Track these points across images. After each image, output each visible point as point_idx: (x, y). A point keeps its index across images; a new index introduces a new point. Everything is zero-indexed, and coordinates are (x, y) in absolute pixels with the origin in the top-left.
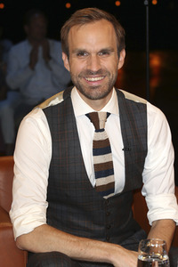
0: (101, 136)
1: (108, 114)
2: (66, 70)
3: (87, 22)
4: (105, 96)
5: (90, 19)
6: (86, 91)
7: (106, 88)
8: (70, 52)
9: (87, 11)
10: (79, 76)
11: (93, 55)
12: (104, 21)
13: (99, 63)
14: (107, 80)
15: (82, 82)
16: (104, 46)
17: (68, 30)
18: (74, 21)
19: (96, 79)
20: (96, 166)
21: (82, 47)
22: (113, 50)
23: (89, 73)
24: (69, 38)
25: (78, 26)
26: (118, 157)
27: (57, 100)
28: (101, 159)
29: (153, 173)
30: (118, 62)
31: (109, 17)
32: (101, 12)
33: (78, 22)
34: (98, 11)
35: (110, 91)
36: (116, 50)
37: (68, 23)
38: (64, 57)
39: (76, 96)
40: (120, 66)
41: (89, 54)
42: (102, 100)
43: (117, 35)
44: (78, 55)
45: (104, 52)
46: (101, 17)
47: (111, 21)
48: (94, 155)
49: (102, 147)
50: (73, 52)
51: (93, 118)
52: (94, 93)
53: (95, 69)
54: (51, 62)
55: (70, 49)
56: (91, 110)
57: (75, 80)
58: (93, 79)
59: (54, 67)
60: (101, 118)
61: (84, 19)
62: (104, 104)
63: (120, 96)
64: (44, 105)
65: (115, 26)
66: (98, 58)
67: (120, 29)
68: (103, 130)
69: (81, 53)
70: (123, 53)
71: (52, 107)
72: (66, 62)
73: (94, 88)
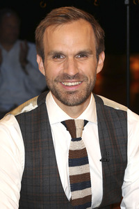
0: (77, 146)
1: (86, 122)
2: (42, 74)
3: (64, 22)
4: (82, 102)
5: (67, 19)
6: (63, 96)
7: (84, 94)
8: (46, 54)
9: (63, 10)
10: (55, 81)
11: (71, 58)
12: (82, 21)
13: (76, 67)
14: (85, 85)
15: (58, 86)
16: (82, 48)
17: (44, 31)
18: (50, 21)
19: (73, 84)
20: (72, 178)
21: (59, 49)
22: (91, 52)
23: (66, 77)
24: (45, 39)
25: (54, 27)
26: (95, 168)
27: (31, 106)
28: (77, 170)
29: (133, 186)
30: (96, 65)
31: (88, 16)
32: (78, 11)
33: (54, 22)
34: (76, 10)
35: (88, 97)
36: (95, 52)
37: (43, 23)
38: (39, 59)
39: (51, 102)
40: (99, 69)
41: (66, 56)
42: (79, 107)
43: (96, 36)
44: (54, 57)
45: (82, 54)
46: (79, 17)
47: (89, 20)
48: (70, 166)
49: (78, 158)
50: (49, 54)
51: (69, 125)
52: (71, 98)
53: (72, 73)
54: (28, 67)
55: (45, 51)
56: (67, 117)
57: (51, 85)
58: (70, 84)
59: (31, 72)
60: (78, 126)
61: (60, 18)
62: (81, 111)
63: (99, 102)
64: (17, 112)
65: (94, 27)
66: (75, 61)
67: (99, 30)
68: (80, 139)
69: (57, 56)
70: (103, 56)
71: (25, 113)
72: (41, 65)
73: (71, 93)
